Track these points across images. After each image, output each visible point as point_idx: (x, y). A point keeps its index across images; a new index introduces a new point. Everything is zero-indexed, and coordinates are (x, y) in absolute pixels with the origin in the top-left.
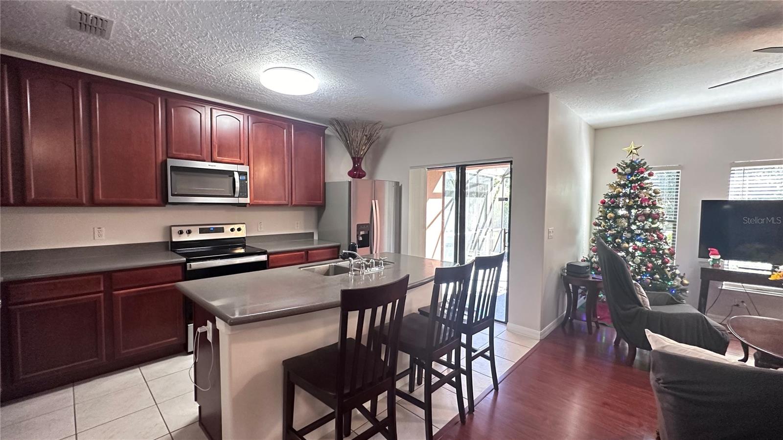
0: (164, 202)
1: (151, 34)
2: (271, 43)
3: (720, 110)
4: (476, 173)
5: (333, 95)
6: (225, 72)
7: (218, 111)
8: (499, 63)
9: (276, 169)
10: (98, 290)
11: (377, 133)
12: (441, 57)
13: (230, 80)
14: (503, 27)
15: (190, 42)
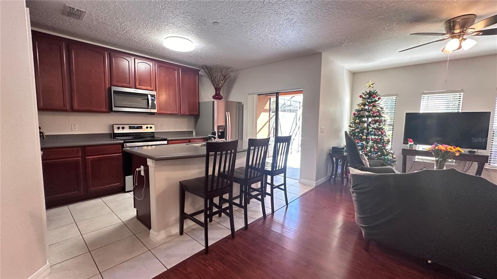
0: (110, 110)
1: (105, 19)
2: (170, 24)
3: (417, 63)
4: (290, 99)
5: (203, 52)
6: (143, 39)
7: (138, 60)
8: (291, 37)
9: (171, 94)
10: (78, 156)
11: (229, 74)
12: (260, 33)
13: (146, 43)
14: (290, 19)
15: (126, 23)
